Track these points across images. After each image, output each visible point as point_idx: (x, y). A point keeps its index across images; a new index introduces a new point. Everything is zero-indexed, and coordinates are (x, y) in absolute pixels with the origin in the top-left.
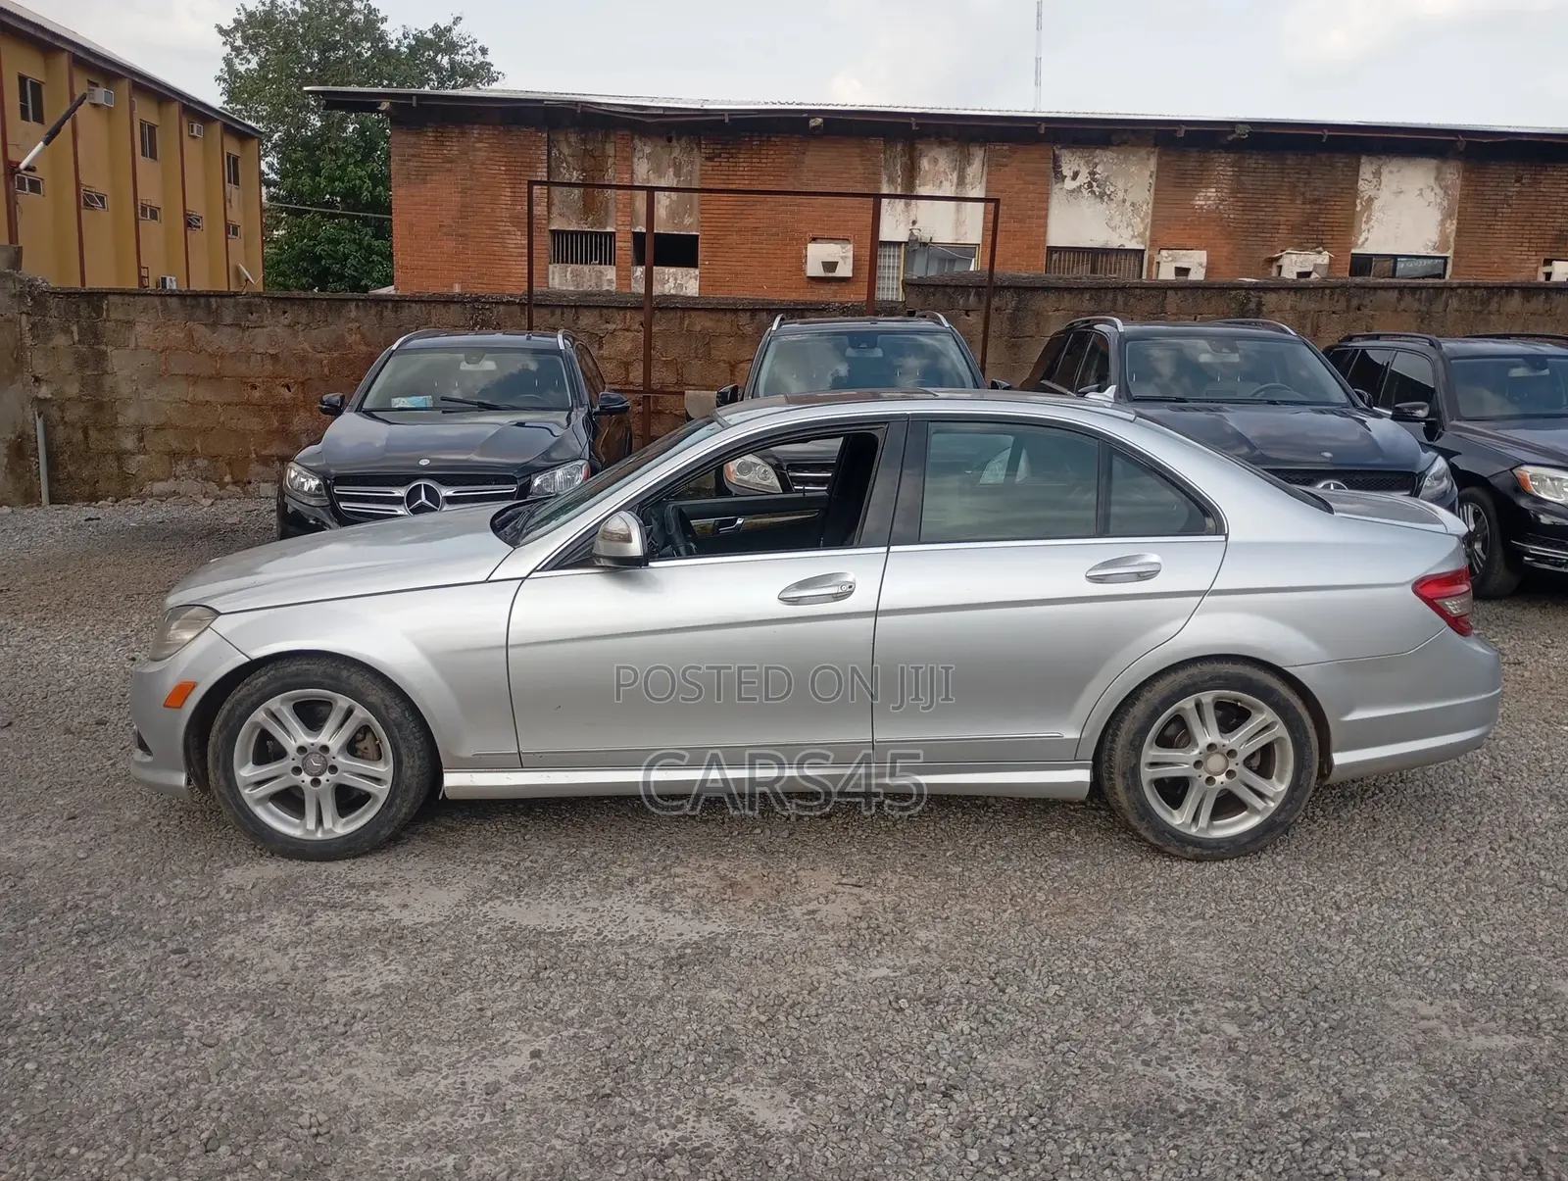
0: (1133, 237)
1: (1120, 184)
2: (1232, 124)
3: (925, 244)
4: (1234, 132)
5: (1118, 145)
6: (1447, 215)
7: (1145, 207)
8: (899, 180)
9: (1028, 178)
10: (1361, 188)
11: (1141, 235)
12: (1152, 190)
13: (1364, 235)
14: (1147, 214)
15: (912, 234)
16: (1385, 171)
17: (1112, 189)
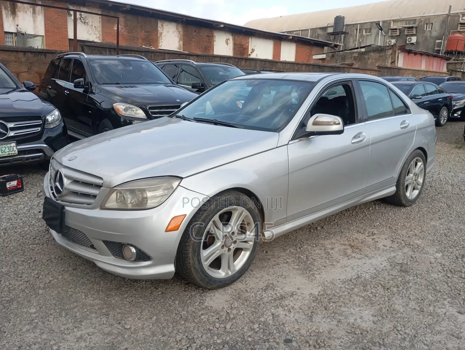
0: (96, 38)
1: (90, 19)
2: (125, 5)
3: (23, 34)
4: (125, 7)
5: (88, 6)
6: (180, 40)
7: (99, 28)
8: (9, 9)
9: (60, 14)
10: (159, 30)
11: (99, 37)
12: (101, 22)
13: (161, 44)
14: (100, 30)
15: (17, 30)
16: (164, 25)
17: (88, 21)
